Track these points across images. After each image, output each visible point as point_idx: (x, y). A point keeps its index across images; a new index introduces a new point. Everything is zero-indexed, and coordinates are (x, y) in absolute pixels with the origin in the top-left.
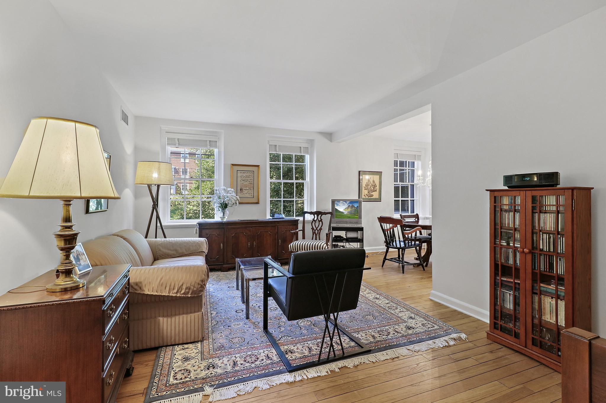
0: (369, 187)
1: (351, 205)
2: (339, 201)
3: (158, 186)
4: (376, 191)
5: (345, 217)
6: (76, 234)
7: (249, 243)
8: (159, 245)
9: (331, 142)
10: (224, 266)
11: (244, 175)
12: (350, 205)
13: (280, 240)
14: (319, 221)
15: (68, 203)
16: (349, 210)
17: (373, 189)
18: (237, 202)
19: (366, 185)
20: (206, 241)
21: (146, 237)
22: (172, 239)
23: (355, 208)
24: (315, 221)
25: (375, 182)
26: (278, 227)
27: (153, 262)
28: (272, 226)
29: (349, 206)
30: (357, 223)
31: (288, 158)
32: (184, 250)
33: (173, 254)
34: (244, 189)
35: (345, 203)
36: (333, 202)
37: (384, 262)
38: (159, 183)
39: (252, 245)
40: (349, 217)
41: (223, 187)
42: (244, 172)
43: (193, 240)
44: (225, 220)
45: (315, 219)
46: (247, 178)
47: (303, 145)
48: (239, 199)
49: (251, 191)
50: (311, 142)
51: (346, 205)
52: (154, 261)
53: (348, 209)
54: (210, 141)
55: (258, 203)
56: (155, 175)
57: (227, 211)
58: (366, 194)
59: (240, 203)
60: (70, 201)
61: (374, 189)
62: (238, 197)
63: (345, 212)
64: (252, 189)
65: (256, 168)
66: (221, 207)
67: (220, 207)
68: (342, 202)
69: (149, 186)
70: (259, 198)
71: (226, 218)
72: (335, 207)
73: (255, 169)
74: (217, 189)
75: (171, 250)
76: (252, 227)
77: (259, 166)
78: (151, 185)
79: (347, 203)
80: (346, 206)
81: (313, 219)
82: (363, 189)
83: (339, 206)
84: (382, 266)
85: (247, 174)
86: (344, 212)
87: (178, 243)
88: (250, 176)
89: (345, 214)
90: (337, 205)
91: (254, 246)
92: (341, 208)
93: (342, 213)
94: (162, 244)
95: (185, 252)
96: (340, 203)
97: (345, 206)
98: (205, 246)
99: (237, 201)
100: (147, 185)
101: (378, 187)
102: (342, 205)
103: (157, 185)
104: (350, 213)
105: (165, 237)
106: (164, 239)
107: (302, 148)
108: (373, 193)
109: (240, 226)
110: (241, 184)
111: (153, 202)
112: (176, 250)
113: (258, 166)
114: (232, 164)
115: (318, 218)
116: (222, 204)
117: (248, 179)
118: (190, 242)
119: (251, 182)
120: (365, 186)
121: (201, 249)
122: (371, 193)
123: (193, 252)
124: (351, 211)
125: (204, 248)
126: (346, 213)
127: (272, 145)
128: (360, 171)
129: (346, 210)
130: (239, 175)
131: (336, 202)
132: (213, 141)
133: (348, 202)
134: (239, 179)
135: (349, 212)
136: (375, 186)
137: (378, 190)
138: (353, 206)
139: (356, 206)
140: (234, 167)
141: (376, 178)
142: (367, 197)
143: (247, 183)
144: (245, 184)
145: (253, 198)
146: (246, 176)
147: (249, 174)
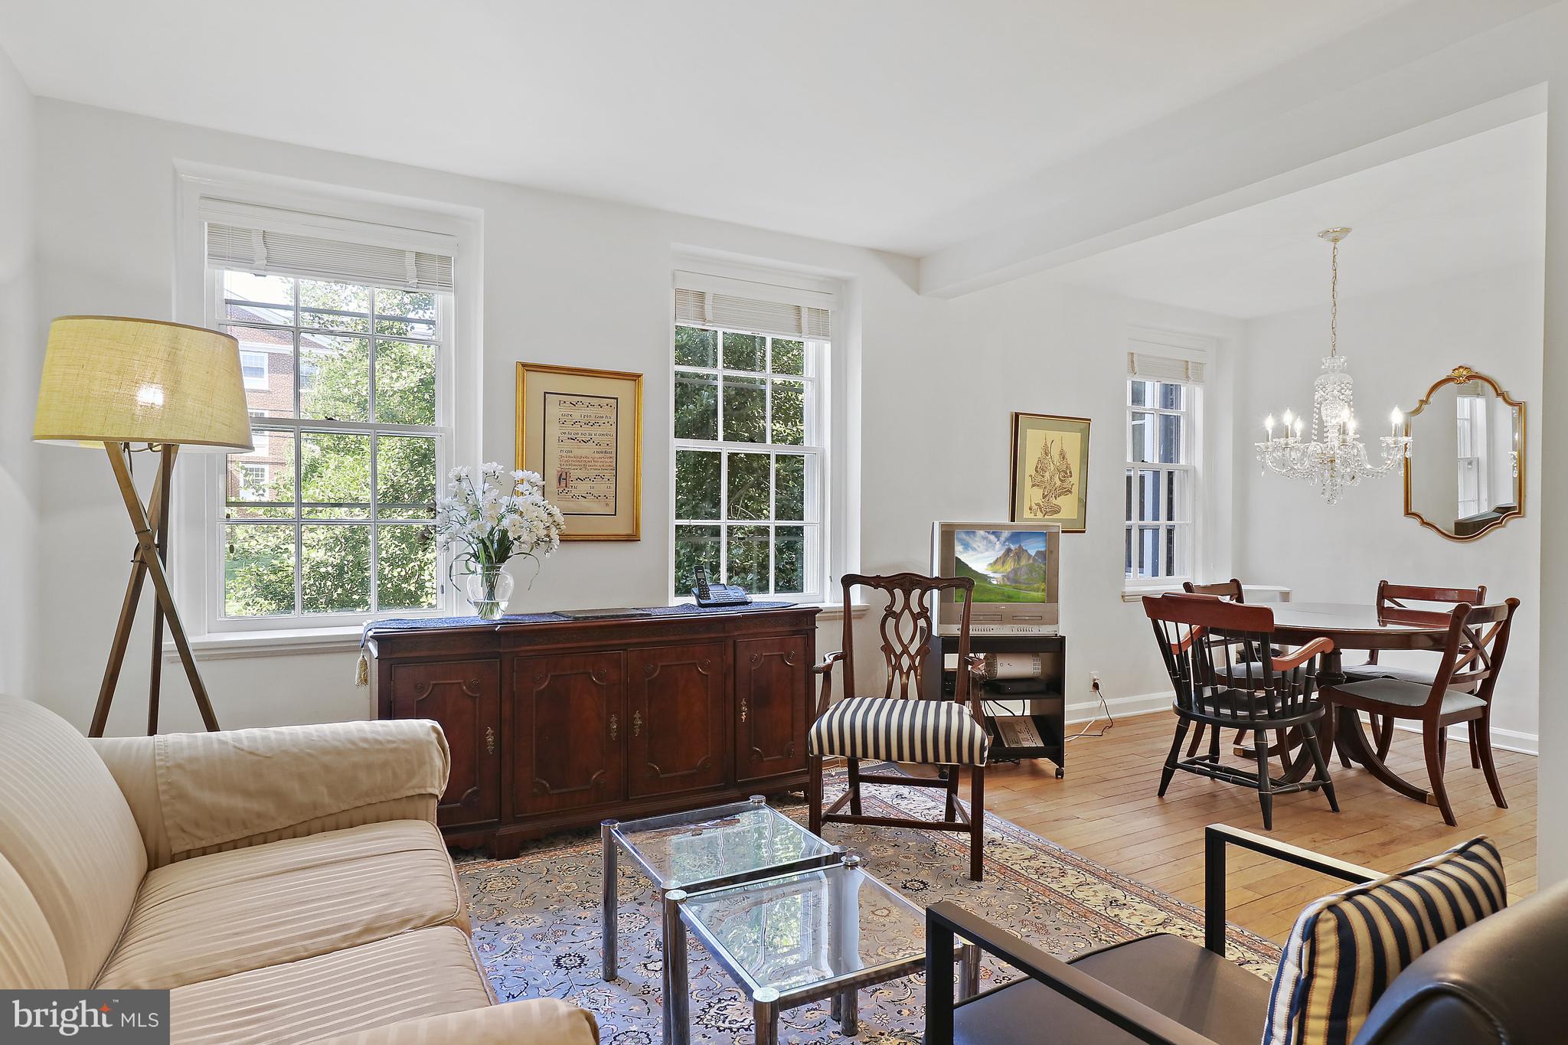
0: (1047, 475)
1: (1017, 546)
2: (971, 529)
3: (168, 451)
4: (1071, 492)
5: (993, 597)
8: (179, 766)
9: (919, 294)
10: (503, 831)
11: (577, 415)
12: (1012, 547)
13: (744, 702)
14: (915, 618)
16: (1009, 566)
17: (1058, 483)
18: (554, 533)
19: (1037, 467)
20: (438, 733)
21: (97, 729)
22: (255, 730)
23: (1031, 561)
24: (897, 617)
25: (1067, 457)
26: (735, 641)
27: (145, 878)
28: (711, 641)
29: (1009, 550)
30: (1039, 620)
31: (742, 354)
32: (323, 790)
33: (259, 815)
34: (575, 473)
35: (992, 538)
36: (949, 534)
37: (1167, 776)
38: (171, 435)
39: (627, 727)
40: (1009, 598)
41: (482, 467)
42: (575, 399)
43: (369, 736)
44: (497, 616)
45: (897, 608)
46: (586, 429)
47: (809, 301)
48: (560, 518)
49: (603, 487)
50: (839, 287)
51: (998, 545)
52: (149, 869)
53: (1003, 563)
54: (418, 254)
55: (632, 538)
56: (151, 395)
57: (507, 575)
58: (1038, 504)
59: (565, 539)
61: (1065, 485)
62: (556, 511)
63: (996, 575)
64: (609, 474)
65: (628, 385)
66: (483, 556)
67: (475, 556)
68: (982, 532)
69: (118, 451)
70: (637, 519)
71: (503, 605)
72: (958, 555)
73: (625, 389)
74: (463, 475)
75: (247, 794)
76: (624, 647)
77: (639, 376)
78: (127, 445)
79: (1002, 539)
80: (998, 551)
81: (889, 609)
82: (1028, 482)
83: (971, 552)
84: (1161, 793)
85: (590, 411)
86: (992, 575)
87: (286, 752)
88: (601, 422)
89: (995, 583)
90: (967, 546)
91: (637, 731)
92: (980, 559)
93: (984, 578)
94: (192, 760)
95: (327, 800)
96: (977, 539)
97: (994, 549)
98: (438, 762)
99: (554, 529)
100: (100, 446)
101: (1075, 479)
102: (982, 547)
103: (159, 448)
104: (1013, 578)
105: (211, 725)
106: (204, 734)
107: (804, 313)
108: (1061, 501)
109: (575, 645)
110: (564, 454)
111: (141, 531)
112: (279, 797)
113: (635, 377)
114: (524, 365)
115: (907, 605)
116: (484, 544)
117: (593, 431)
118: (353, 743)
119: (604, 448)
120: (1033, 473)
121: (414, 782)
122: (1054, 501)
123: (369, 800)
124: (1015, 571)
125: (432, 774)
126: (996, 578)
127: (686, 292)
128: (1017, 415)
129: (998, 567)
130: (554, 410)
131: (960, 535)
132: (431, 257)
133: (1006, 534)
134: (554, 431)
135: (1006, 577)
136: (1066, 473)
137: (1075, 489)
138: (1020, 553)
139: (1033, 553)
140: (534, 377)
141: (1071, 441)
142: (1040, 515)
143: (586, 451)
144: (577, 452)
145: (615, 515)
146: (586, 420)
147: (596, 410)
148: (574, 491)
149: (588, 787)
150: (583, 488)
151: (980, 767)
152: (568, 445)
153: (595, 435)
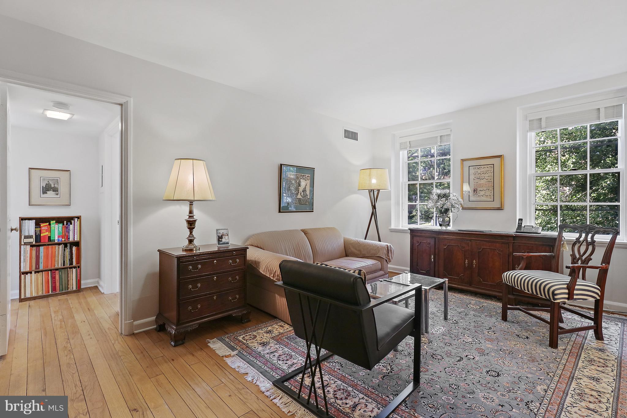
6: (195, 221)
7: (467, 261)
11: (479, 171)
14: (588, 244)
15: (191, 203)
24: (581, 242)
28: (503, 243)
34: (479, 189)
39: (471, 264)
42: (479, 167)
45: (582, 239)
46: (483, 175)
49: (490, 192)
55: (500, 209)
56: (374, 181)
60: (192, 202)
64: (491, 188)
65: (498, 159)
73: (496, 161)
77: (503, 156)
81: (578, 239)
85: (484, 170)
88: (488, 172)
91: (474, 266)
106: (364, 240)
110: (475, 183)
113: (500, 156)
114: (463, 159)
115: (586, 239)
117: (485, 175)
119: (490, 180)
127: (533, 120)
130: (472, 171)
134: (472, 177)
140: (465, 163)
143: (483, 182)
144: (479, 182)
145: (494, 201)
146: (483, 172)
147: (487, 169)
148: (479, 194)
149: (458, 278)
150: (482, 193)
151: (553, 302)
152: (477, 180)
153: (486, 177)
